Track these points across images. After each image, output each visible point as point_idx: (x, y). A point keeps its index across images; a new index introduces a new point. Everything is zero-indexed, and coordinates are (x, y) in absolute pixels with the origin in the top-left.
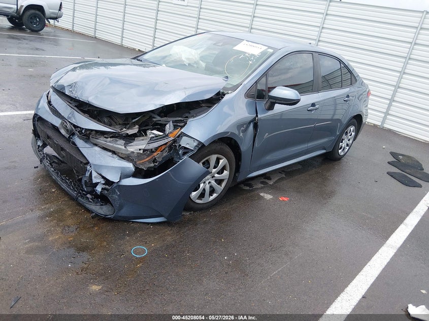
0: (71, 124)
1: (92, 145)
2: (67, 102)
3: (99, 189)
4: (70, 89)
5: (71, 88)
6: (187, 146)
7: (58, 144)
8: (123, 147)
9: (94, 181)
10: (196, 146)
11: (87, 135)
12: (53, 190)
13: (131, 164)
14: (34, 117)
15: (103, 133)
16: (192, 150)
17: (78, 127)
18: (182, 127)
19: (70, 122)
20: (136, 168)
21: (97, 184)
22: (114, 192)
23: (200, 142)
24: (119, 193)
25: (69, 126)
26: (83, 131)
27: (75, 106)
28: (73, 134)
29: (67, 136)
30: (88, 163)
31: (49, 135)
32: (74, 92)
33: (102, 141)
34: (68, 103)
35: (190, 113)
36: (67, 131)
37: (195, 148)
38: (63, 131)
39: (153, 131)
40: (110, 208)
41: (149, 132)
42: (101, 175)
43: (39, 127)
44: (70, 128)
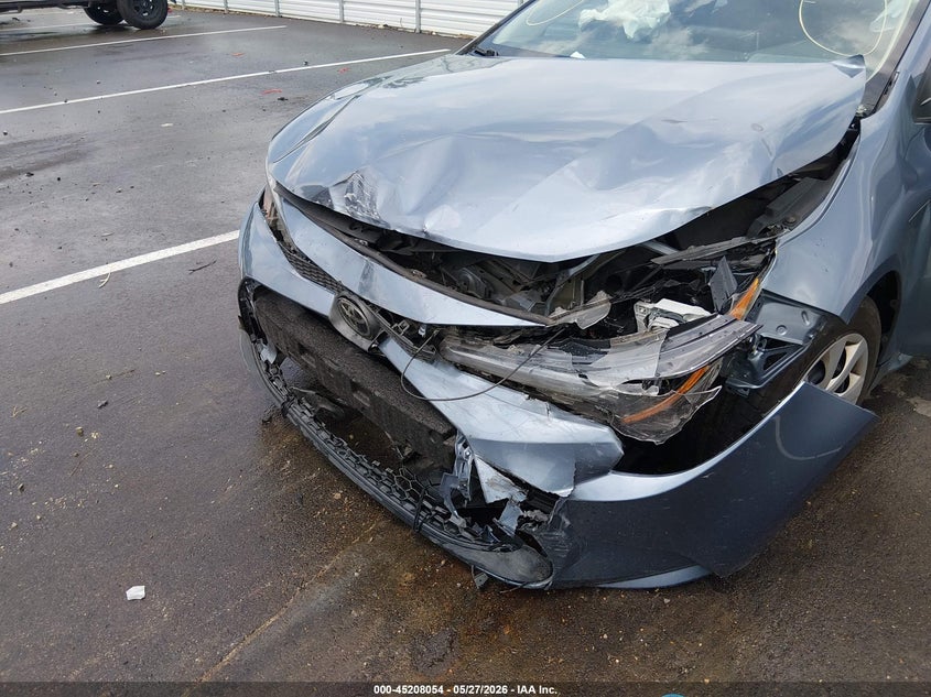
0: (374, 307)
1: (452, 369)
2: (341, 236)
3: (509, 521)
4: (349, 195)
5: (350, 189)
6: (782, 336)
7: (339, 373)
8: (576, 379)
9: (492, 495)
10: (811, 331)
11: (432, 341)
12: (337, 496)
13: (606, 430)
14: (242, 288)
15: (488, 333)
16: (798, 346)
17: (399, 318)
18: (759, 271)
19: (367, 302)
20: (627, 442)
21: (500, 506)
22: (556, 523)
23: (825, 316)
24: (568, 523)
25: (365, 313)
26: (422, 332)
27: (371, 246)
28: (383, 338)
29: (365, 344)
30: (453, 431)
31: (305, 342)
32: (366, 205)
33: (486, 357)
34: (347, 239)
35: (770, 213)
36: (362, 328)
37: (807, 339)
38: (344, 329)
39: (658, 305)
40: (536, 559)
41: (642, 309)
42: (507, 475)
43: (267, 318)
44: (370, 318)
